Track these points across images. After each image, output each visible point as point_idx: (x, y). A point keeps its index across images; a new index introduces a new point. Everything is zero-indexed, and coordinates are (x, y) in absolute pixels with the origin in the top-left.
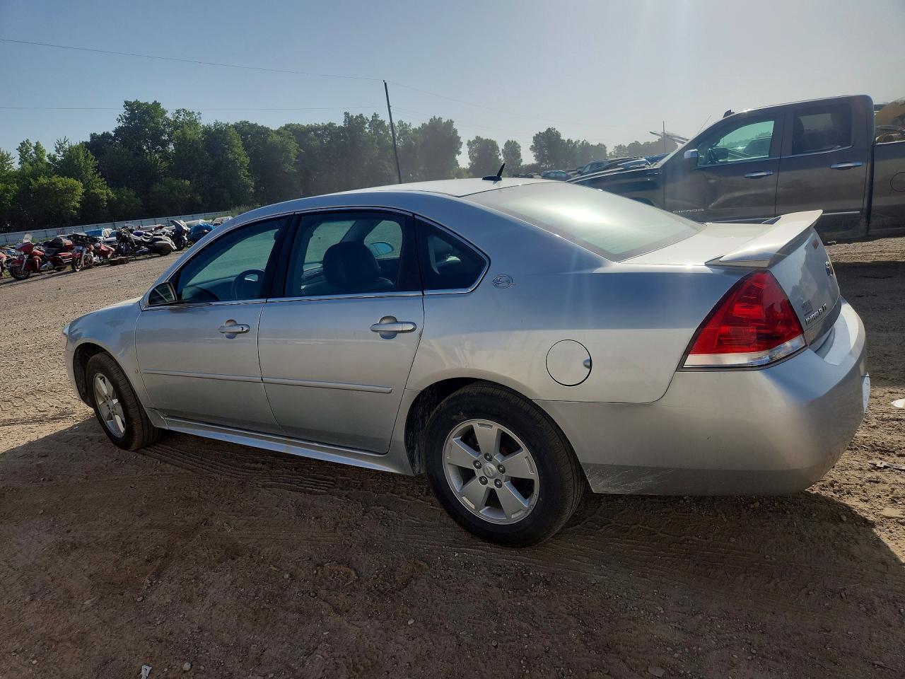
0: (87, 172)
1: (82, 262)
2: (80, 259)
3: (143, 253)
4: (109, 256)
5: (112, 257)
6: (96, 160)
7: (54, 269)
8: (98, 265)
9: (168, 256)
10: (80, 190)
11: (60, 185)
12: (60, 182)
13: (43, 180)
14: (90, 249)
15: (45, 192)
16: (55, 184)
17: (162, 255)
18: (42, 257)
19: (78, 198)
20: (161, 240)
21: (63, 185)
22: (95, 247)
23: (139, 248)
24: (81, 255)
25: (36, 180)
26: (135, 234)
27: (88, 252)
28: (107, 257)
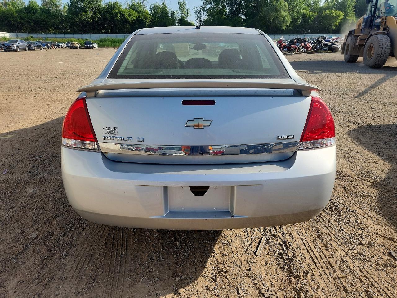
0: (349, 8)
1: (297, 50)
2: (296, 49)
3: (325, 50)
4: (309, 49)
5: (311, 50)
6: (355, 3)
7: (287, 52)
8: (304, 53)
9: (336, 53)
10: (342, 17)
11: (334, 14)
12: (335, 12)
13: (328, 12)
14: (302, 45)
15: (327, 17)
16: (332, 13)
17: (333, 52)
18: (284, 46)
19: (339, 21)
20: (335, 45)
21: (335, 14)
22: (304, 45)
23: (324, 47)
24: (297, 47)
25: (325, 11)
26: (326, 41)
27: (300, 46)
28: (308, 50)
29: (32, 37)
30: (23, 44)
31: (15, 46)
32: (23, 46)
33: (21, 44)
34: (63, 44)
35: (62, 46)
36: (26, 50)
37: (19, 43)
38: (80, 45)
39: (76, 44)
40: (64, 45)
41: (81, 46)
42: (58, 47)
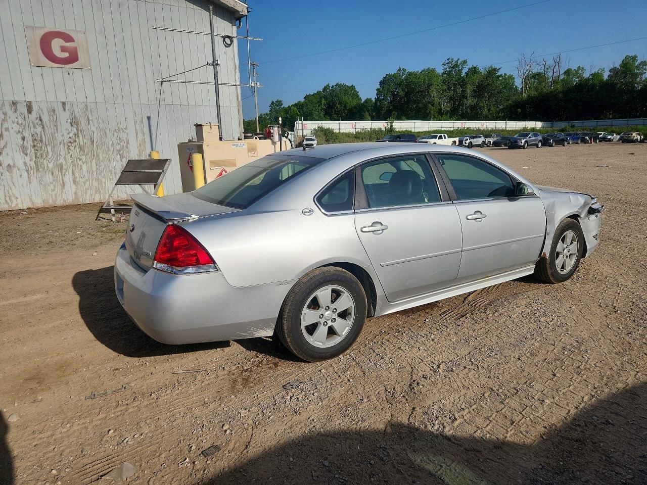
29: (573, 126)
30: (536, 138)
31: (523, 141)
32: (534, 141)
33: (534, 138)
34: (615, 135)
35: (612, 138)
36: (538, 147)
37: (529, 138)
38: (642, 137)
39: (635, 135)
40: (616, 137)
41: (644, 139)
42: (604, 139)
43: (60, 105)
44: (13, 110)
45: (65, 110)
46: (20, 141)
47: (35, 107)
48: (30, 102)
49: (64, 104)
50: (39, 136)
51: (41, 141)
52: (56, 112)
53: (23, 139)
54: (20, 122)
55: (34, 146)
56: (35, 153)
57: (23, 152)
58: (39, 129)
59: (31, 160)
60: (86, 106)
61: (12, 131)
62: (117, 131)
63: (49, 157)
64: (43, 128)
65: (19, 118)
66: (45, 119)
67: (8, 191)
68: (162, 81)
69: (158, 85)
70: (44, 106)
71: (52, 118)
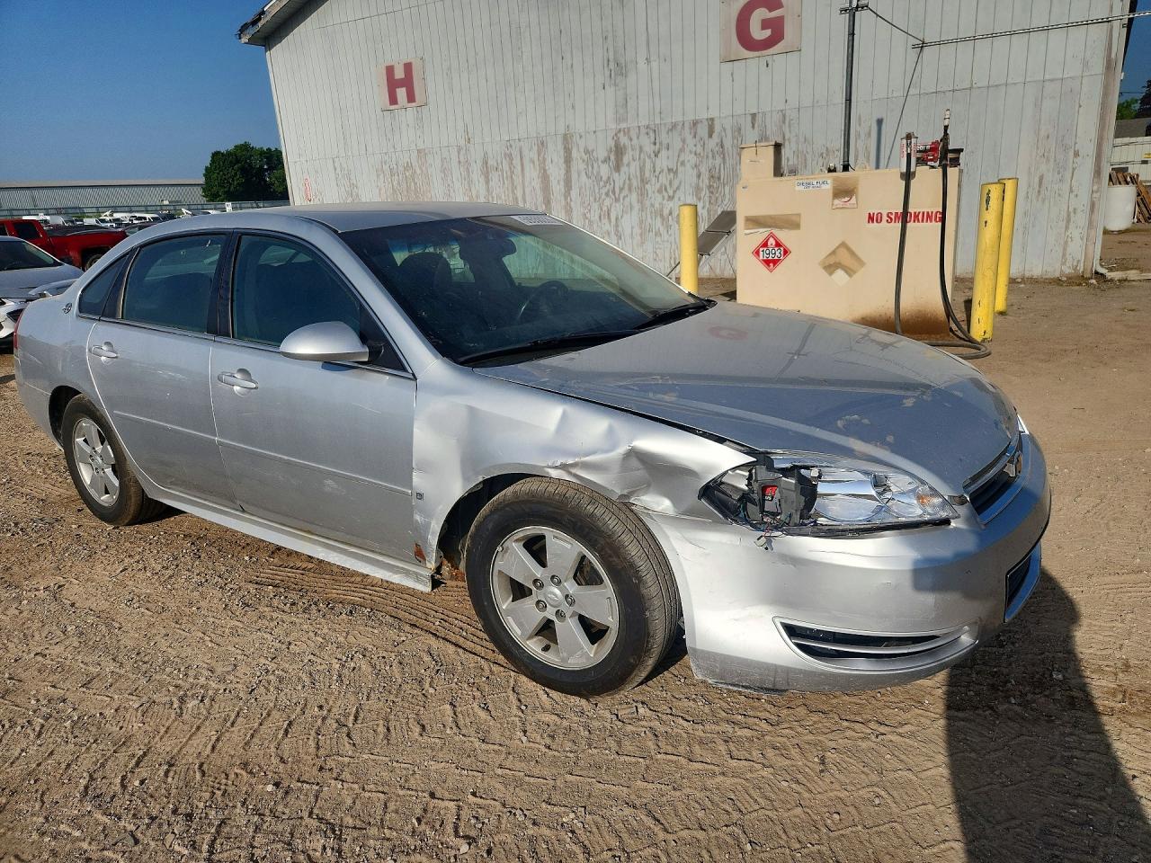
43: (749, 118)
44: (692, 134)
45: (753, 127)
46: (695, 179)
47: (717, 128)
48: (712, 119)
49: (754, 116)
50: (717, 170)
51: (719, 178)
52: (743, 131)
53: (699, 176)
54: (698, 152)
55: (710, 186)
56: (710, 197)
57: (696, 196)
58: (718, 160)
59: (703, 208)
60: (784, 116)
61: (688, 165)
62: (824, 155)
63: (725, 203)
64: (724, 158)
65: (699, 146)
66: (728, 143)
67: (674, 251)
68: (922, 45)
69: (913, 54)
70: (728, 124)
71: (735, 141)
